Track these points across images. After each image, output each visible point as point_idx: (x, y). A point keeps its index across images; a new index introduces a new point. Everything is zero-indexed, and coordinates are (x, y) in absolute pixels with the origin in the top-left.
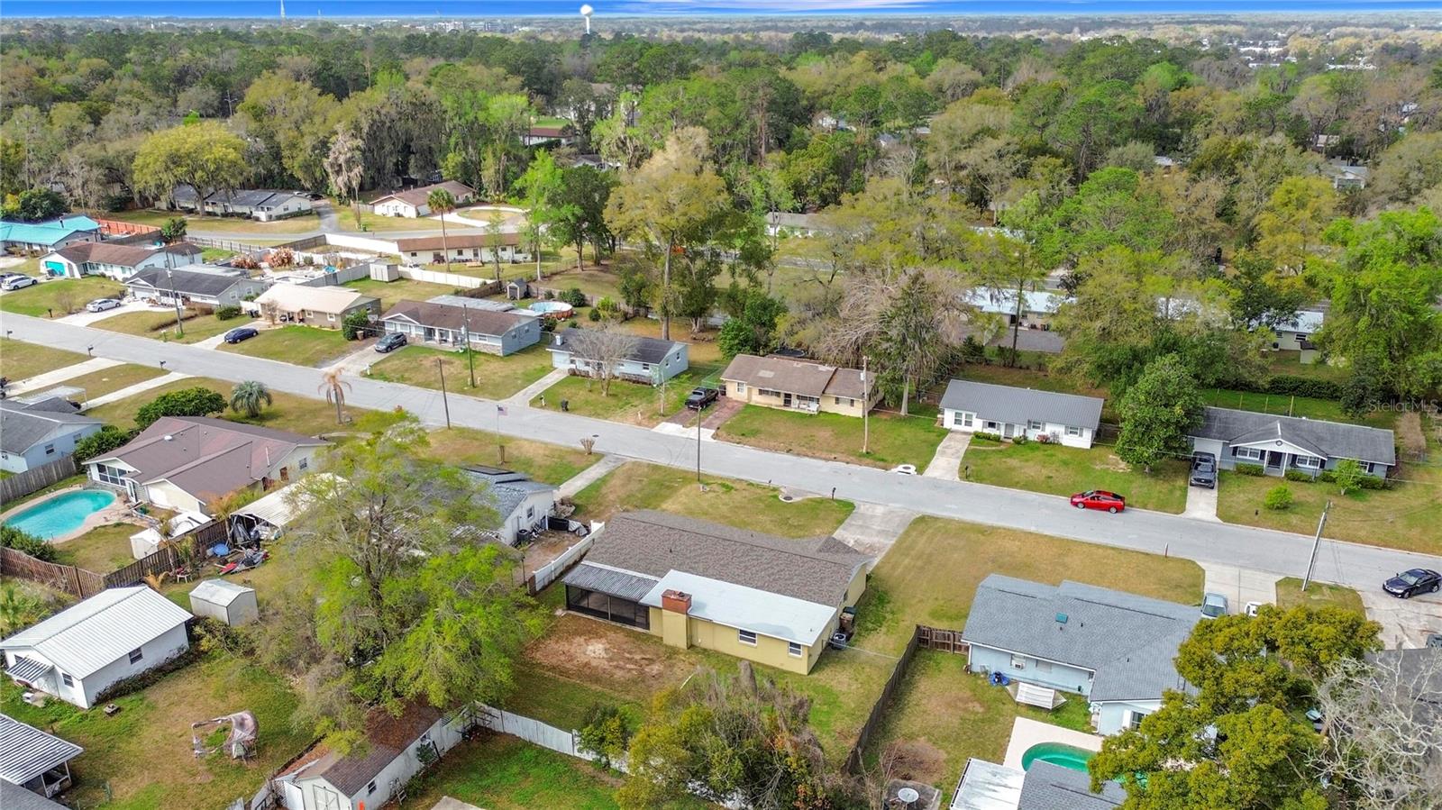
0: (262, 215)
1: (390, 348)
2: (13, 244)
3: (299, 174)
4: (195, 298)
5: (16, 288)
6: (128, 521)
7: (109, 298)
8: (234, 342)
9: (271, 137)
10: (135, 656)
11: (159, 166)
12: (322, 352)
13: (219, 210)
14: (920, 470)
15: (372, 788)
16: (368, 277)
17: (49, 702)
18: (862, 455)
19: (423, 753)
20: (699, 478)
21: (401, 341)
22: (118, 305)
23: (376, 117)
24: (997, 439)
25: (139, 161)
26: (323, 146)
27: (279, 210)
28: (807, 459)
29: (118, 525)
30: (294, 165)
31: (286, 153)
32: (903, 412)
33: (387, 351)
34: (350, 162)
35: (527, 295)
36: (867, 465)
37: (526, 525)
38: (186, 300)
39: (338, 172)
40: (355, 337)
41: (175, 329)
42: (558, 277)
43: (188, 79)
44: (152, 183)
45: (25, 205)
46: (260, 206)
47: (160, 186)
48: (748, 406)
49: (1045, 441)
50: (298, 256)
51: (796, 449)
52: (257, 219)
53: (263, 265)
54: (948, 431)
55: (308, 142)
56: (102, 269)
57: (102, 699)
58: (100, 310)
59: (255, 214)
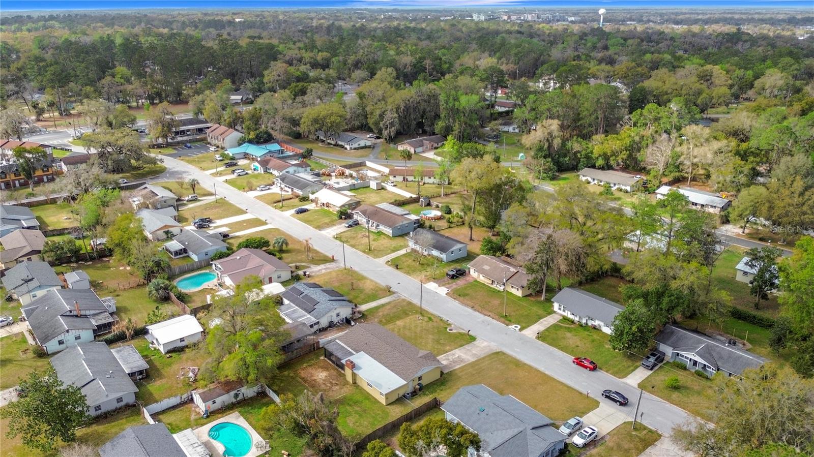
0: (348, 147)
1: (350, 226)
2: (247, 154)
3: (372, 126)
4: (295, 190)
5: (239, 175)
6: (214, 288)
7: (266, 186)
8: (298, 213)
9: (364, 109)
10: (182, 340)
11: (309, 123)
12: (326, 223)
13: (333, 143)
14: (520, 330)
15: (214, 402)
16: (369, 187)
17: (155, 349)
18: (502, 317)
19: (236, 396)
20: (422, 312)
21: (357, 223)
22: (269, 189)
23: (407, 102)
24: (573, 322)
25: (303, 120)
26: (382, 116)
27: (356, 145)
28: (477, 313)
29: (212, 289)
30: (371, 121)
31: (369, 116)
32: (543, 298)
33: (349, 227)
34: (392, 124)
35: (429, 204)
36: (501, 322)
37: (335, 320)
38: (292, 190)
39: (386, 128)
40: (341, 218)
41: (280, 204)
42: (453, 195)
43: (360, 64)
44: (306, 130)
45: (257, 136)
46: (348, 142)
47: (309, 132)
48: (476, 281)
49: (594, 328)
50: (347, 172)
51: (476, 307)
52: (346, 149)
53: (333, 174)
54: (555, 312)
55: (378, 112)
56: (271, 171)
57: (169, 352)
58: (262, 190)
59: (346, 146)
